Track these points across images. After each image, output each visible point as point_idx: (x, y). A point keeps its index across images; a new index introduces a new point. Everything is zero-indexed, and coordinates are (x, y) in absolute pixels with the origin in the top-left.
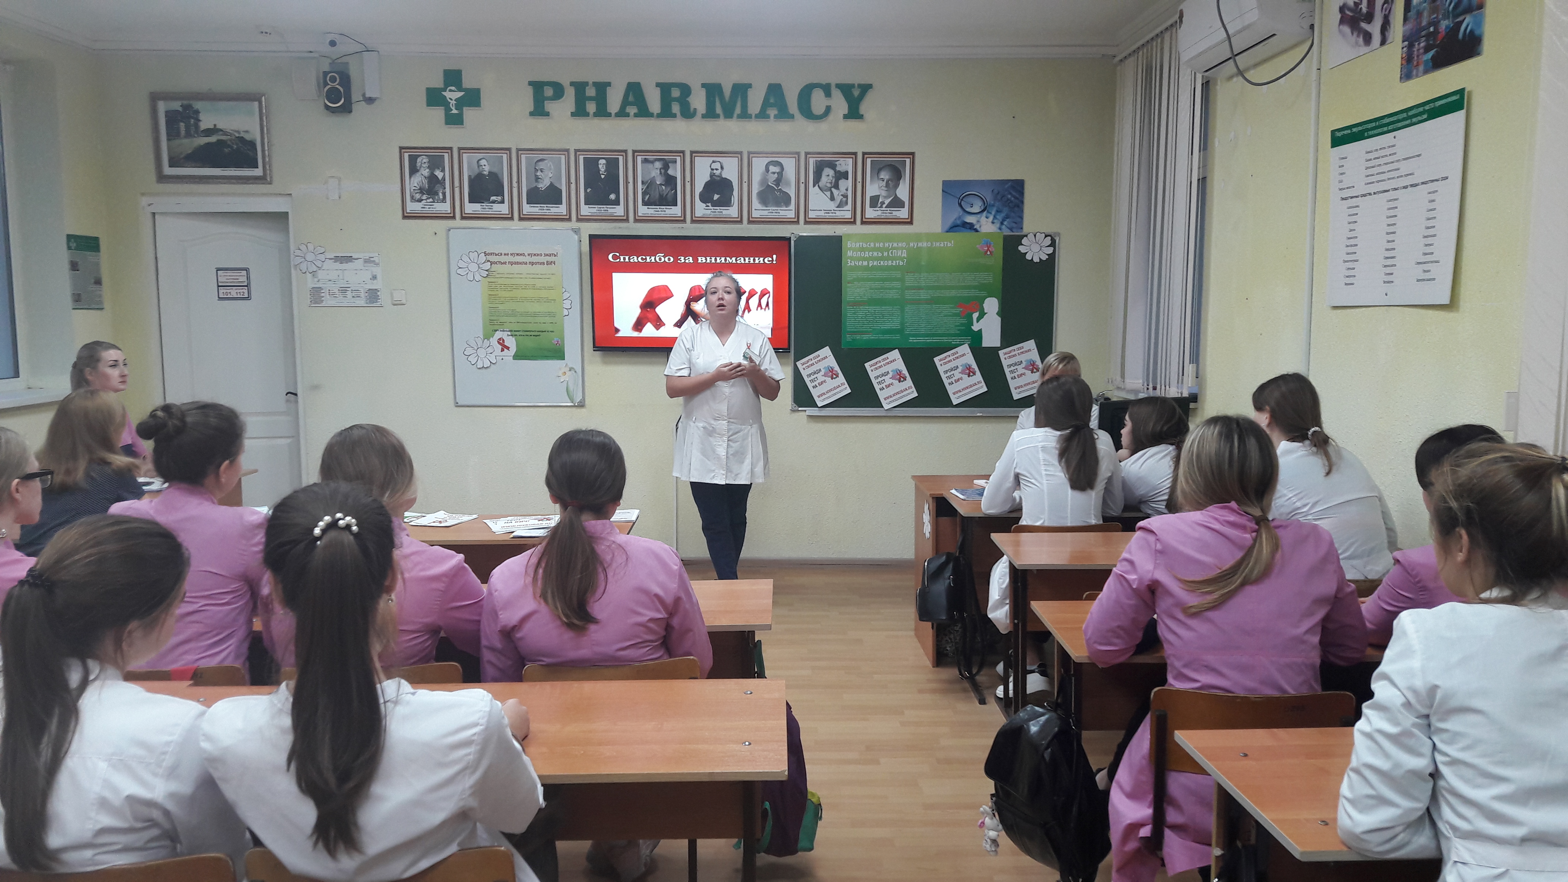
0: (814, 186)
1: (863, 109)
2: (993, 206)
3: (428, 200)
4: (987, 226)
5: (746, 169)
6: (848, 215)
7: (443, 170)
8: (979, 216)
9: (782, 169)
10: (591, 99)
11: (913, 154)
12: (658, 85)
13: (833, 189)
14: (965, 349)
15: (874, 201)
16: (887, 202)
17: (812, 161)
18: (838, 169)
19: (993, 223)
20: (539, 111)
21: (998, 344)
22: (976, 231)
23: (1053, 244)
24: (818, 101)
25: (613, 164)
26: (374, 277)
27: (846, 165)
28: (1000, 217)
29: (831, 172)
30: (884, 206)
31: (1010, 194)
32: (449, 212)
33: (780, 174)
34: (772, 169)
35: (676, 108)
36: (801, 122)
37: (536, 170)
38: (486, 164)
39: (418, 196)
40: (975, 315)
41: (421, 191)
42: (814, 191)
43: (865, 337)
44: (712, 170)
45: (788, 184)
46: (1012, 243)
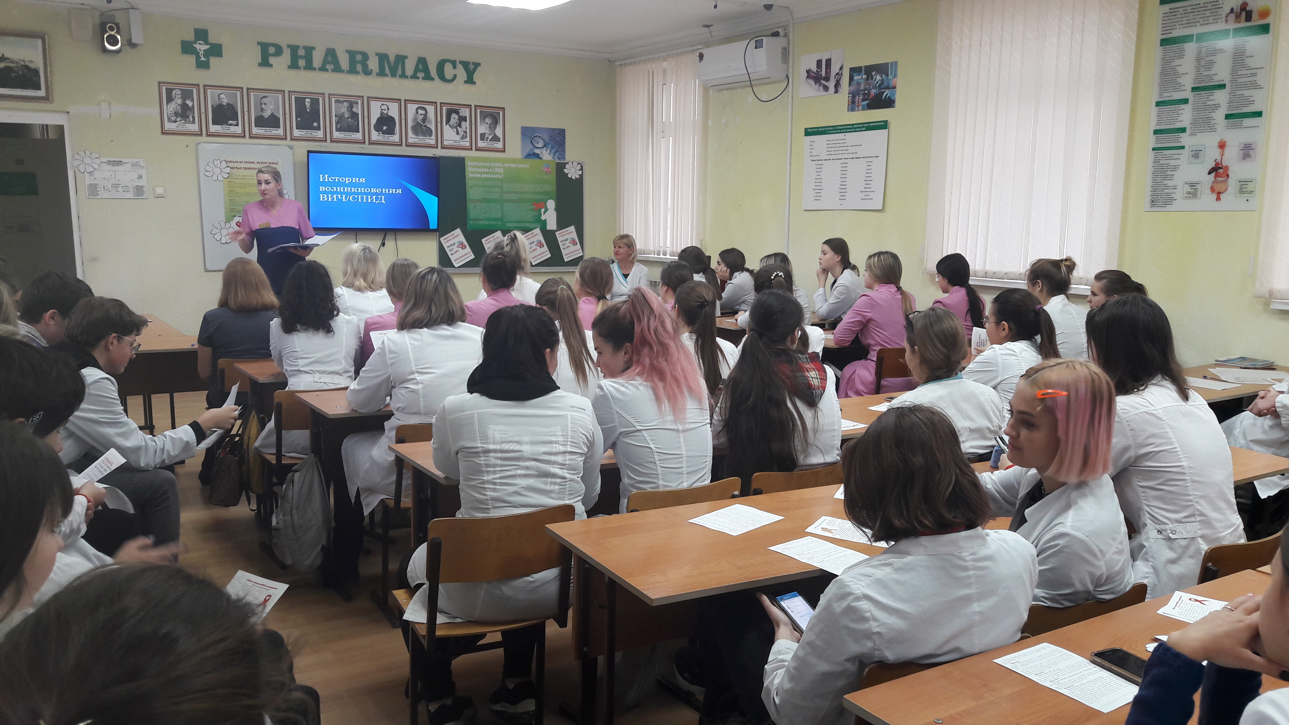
0: (446, 125)
1: (476, 77)
2: (549, 144)
3: (182, 122)
4: (546, 155)
5: (403, 111)
6: (468, 144)
7: (193, 100)
8: (542, 149)
9: (427, 112)
10: (302, 57)
11: (504, 108)
12: (347, 51)
13: (458, 127)
14: (537, 231)
15: (483, 137)
16: (490, 137)
17: (444, 109)
18: (461, 114)
19: (549, 154)
20: (265, 63)
21: (555, 228)
22: (541, 158)
23: (582, 169)
24: (449, 71)
25: (315, 102)
26: (140, 177)
27: (465, 112)
28: (553, 151)
29: (457, 117)
30: (489, 140)
31: (558, 137)
32: (198, 131)
33: (425, 115)
34: (420, 111)
35: (359, 68)
36: (438, 82)
37: (261, 104)
38: (225, 97)
39: (173, 118)
40: (543, 210)
41: (176, 114)
42: (446, 128)
43: (481, 222)
44: (382, 110)
45: (430, 122)
46: (561, 167)
